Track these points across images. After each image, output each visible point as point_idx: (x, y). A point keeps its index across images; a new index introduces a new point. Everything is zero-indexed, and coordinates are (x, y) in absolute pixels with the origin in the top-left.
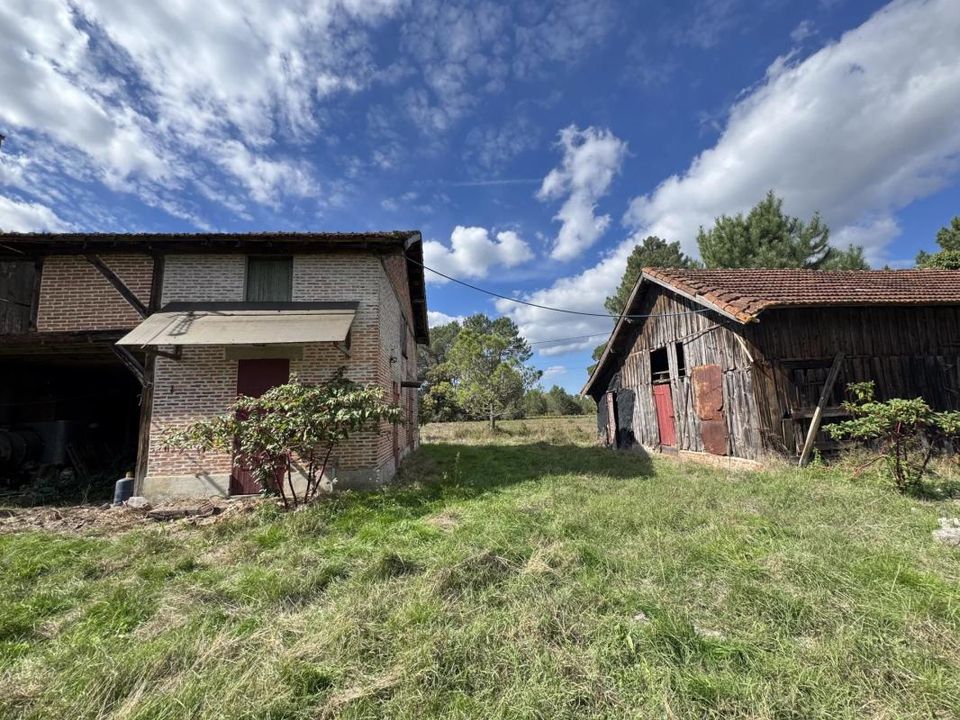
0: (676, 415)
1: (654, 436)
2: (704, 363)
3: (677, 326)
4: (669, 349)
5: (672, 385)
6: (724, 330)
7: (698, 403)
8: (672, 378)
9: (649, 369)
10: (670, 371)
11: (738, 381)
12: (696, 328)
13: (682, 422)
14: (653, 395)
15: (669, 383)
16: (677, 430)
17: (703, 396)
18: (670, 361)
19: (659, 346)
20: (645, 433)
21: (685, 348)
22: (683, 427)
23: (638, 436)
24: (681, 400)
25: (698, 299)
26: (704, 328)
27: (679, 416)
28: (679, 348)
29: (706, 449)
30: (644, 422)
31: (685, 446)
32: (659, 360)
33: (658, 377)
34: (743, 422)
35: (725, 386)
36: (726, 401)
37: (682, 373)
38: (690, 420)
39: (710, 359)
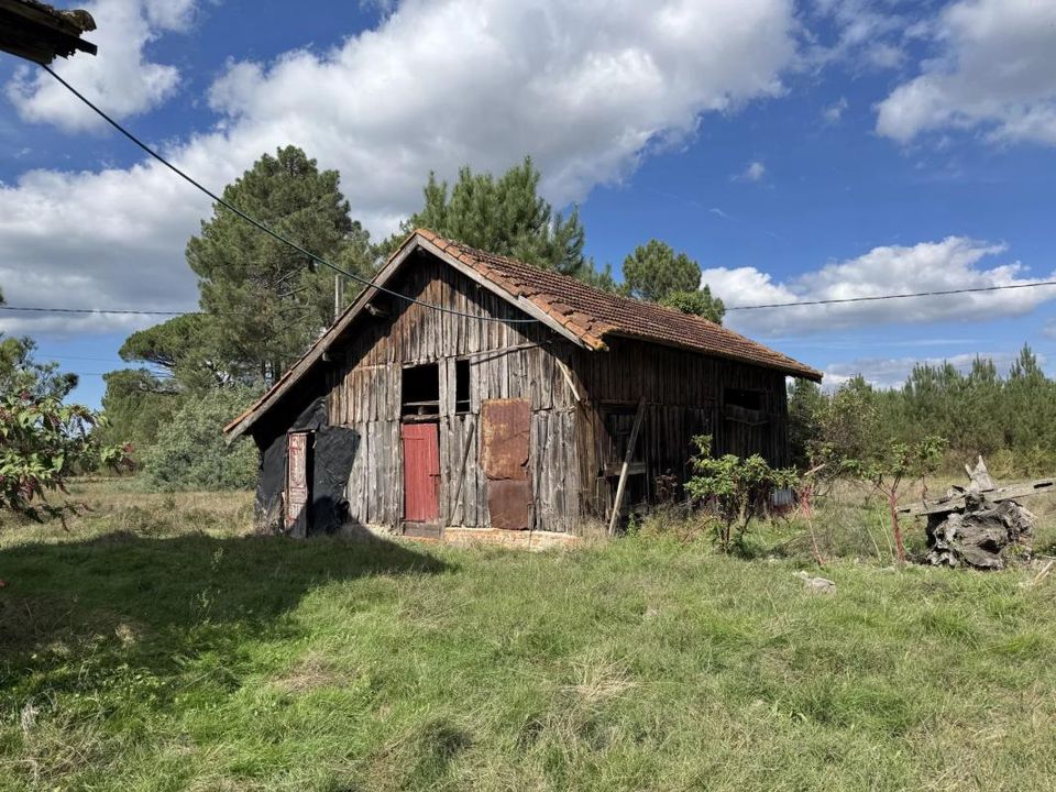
0: (444, 472)
1: (393, 507)
2: (504, 394)
3: (461, 335)
4: (442, 369)
5: (443, 425)
6: (542, 353)
7: (487, 455)
8: (442, 414)
9: (399, 396)
10: (441, 403)
11: (555, 425)
12: (495, 343)
13: (455, 483)
14: (401, 439)
15: (437, 421)
16: (444, 498)
17: (498, 444)
18: (442, 388)
19: (423, 361)
20: (373, 502)
21: (474, 370)
22: (454, 492)
23: (356, 508)
24: (457, 450)
25: (520, 303)
26: (509, 344)
27: (449, 475)
28: (463, 369)
29: (494, 523)
30: (373, 486)
31: (456, 519)
32: (420, 384)
33: (414, 410)
34: (557, 479)
35: (534, 431)
36: (534, 452)
37: (463, 408)
38: (470, 479)
39: (515, 391)
